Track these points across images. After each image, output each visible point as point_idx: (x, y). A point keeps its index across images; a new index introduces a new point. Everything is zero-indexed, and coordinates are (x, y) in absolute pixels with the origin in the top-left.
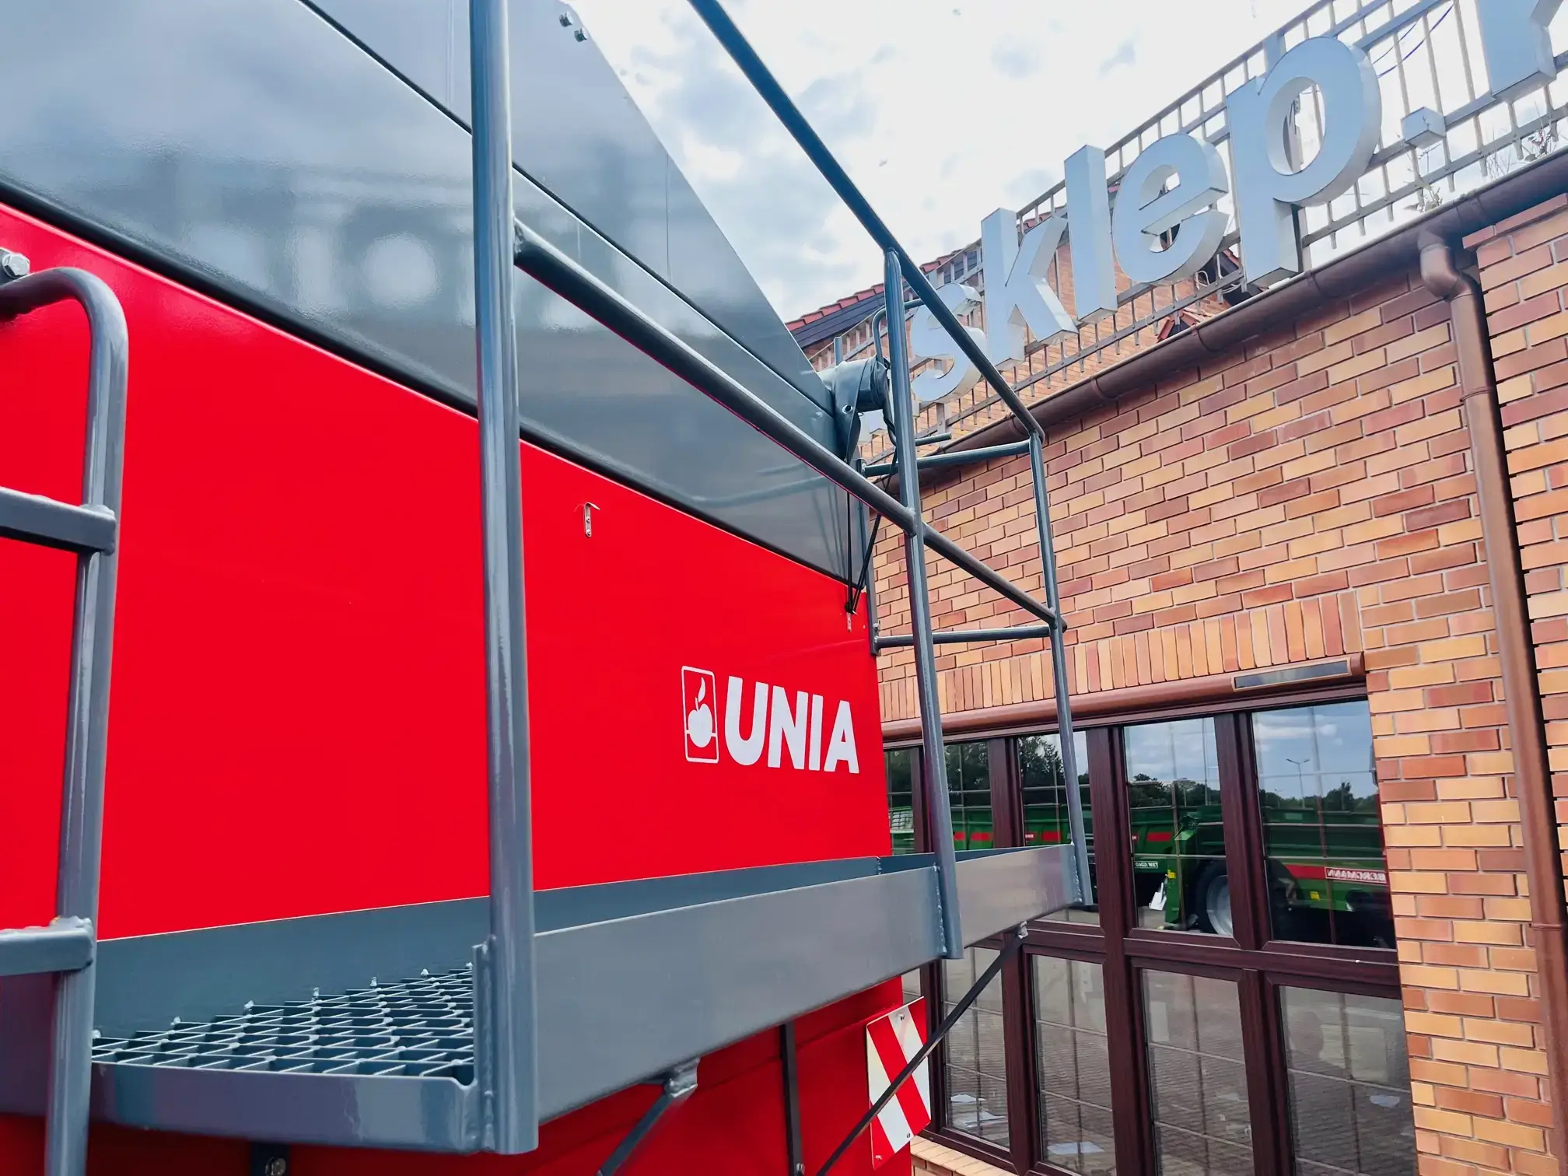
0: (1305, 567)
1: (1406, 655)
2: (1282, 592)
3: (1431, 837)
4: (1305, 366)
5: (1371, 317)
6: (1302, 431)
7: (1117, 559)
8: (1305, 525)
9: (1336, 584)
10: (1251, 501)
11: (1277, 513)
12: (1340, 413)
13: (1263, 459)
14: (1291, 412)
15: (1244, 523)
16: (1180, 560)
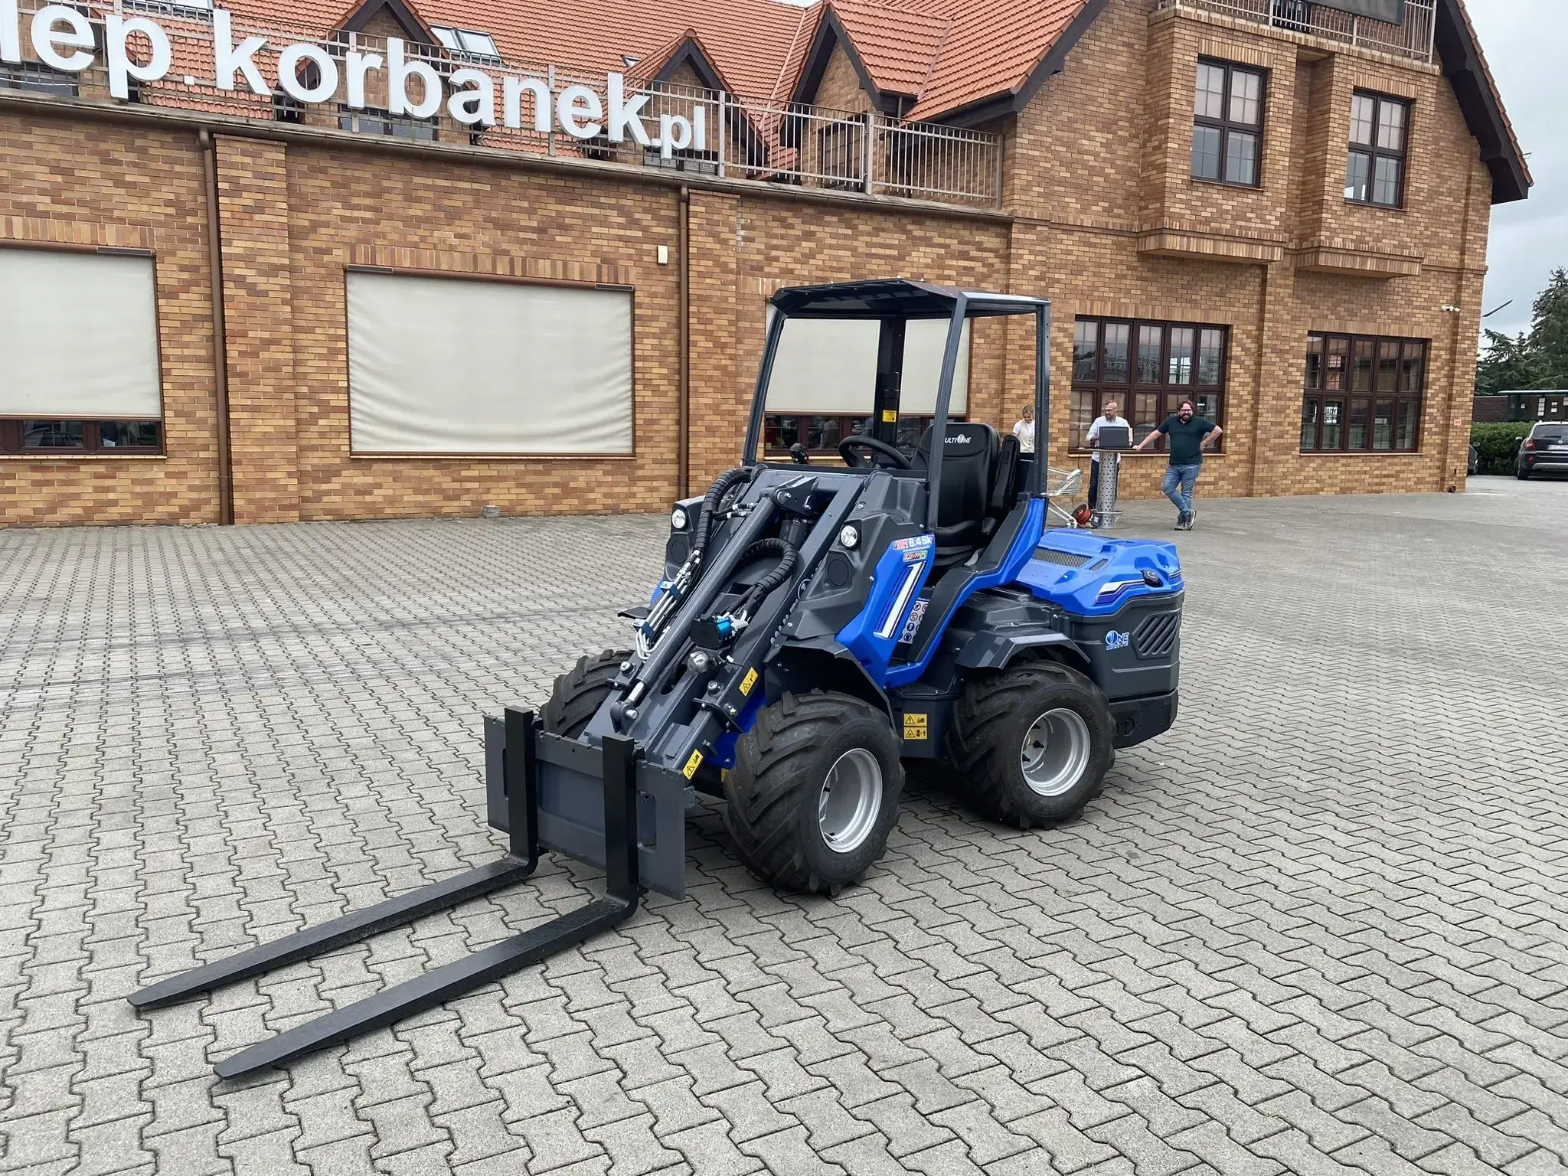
0: (133, 215)
1: (172, 253)
2: (121, 220)
3: (177, 310)
4: (139, 142)
5: (168, 138)
6: (134, 164)
7: (26, 183)
8: (135, 200)
9: (143, 223)
10: (111, 183)
11: (122, 191)
12: (153, 166)
13: (114, 169)
14: (132, 157)
15: (104, 190)
16: (65, 195)
